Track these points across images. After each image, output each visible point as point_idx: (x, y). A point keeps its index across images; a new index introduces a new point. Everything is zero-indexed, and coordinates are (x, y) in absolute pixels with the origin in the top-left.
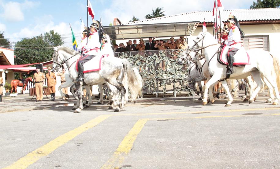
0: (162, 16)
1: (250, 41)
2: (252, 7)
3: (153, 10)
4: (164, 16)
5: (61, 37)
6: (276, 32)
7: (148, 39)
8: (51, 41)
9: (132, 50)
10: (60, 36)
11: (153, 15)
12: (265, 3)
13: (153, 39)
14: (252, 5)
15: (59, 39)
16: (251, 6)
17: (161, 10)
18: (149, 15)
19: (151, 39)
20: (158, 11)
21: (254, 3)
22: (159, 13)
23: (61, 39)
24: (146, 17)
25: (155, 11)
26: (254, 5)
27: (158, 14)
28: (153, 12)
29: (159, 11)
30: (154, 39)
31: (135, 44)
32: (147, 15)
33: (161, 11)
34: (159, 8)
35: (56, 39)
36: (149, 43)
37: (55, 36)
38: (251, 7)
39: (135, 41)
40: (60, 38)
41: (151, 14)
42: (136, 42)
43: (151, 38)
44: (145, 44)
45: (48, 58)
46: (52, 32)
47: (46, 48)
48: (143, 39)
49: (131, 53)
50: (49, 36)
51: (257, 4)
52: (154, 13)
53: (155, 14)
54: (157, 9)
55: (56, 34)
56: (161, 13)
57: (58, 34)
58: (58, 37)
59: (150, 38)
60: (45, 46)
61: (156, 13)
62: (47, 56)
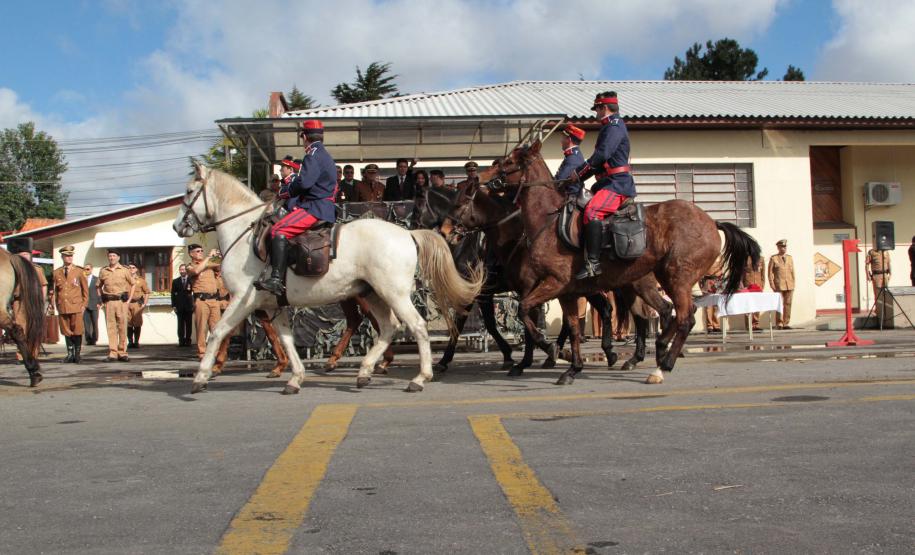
0: (389, 91)
1: (697, 179)
2: (671, 75)
3: (358, 72)
4: (392, 90)
5: (58, 148)
6: (772, 154)
7: (393, 165)
8: (24, 161)
9: (343, 197)
10: (53, 146)
11: (359, 86)
12: (710, 62)
13: (409, 164)
14: (672, 68)
15: (51, 153)
16: (669, 69)
17: (384, 71)
18: (346, 87)
19: (404, 164)
20: (374, 72)
21: (677, 61)
22: (378, 80)
23: (58, 155)
24: (335, 92)
25: (364, 74)
26: (676, 68)
27: (375, 85)
28: (360, 76)
29: (379, 74)
30: (414, 163)
31: (349, 181)
32: (339, 87)
33: (384, 76)
34: (380, 65)
35: (39, 154)
36: (396, 178)
37: (35, 143)
38: (669, 76)
39: (349, 171)
40: (54, 151)
41: (352, 81)
42: (352, 173)
43: (405, 160)
44: (382, 180)
45: (12, 217)
46: (26, 131)
47: (6, 183)
48: (377, 164)
49: (344, 208)
50: (17, 144)
51: (686, 65)
52: (360, 79)
53: (365, 84)
54: (372, 66)
55: (41, 136)
56: (384, 81)
57: (46, 138)
58: (47, 149)
59: (399, 161)
60: (4, 175)
61: (369, 79)
62: (10, 213)
